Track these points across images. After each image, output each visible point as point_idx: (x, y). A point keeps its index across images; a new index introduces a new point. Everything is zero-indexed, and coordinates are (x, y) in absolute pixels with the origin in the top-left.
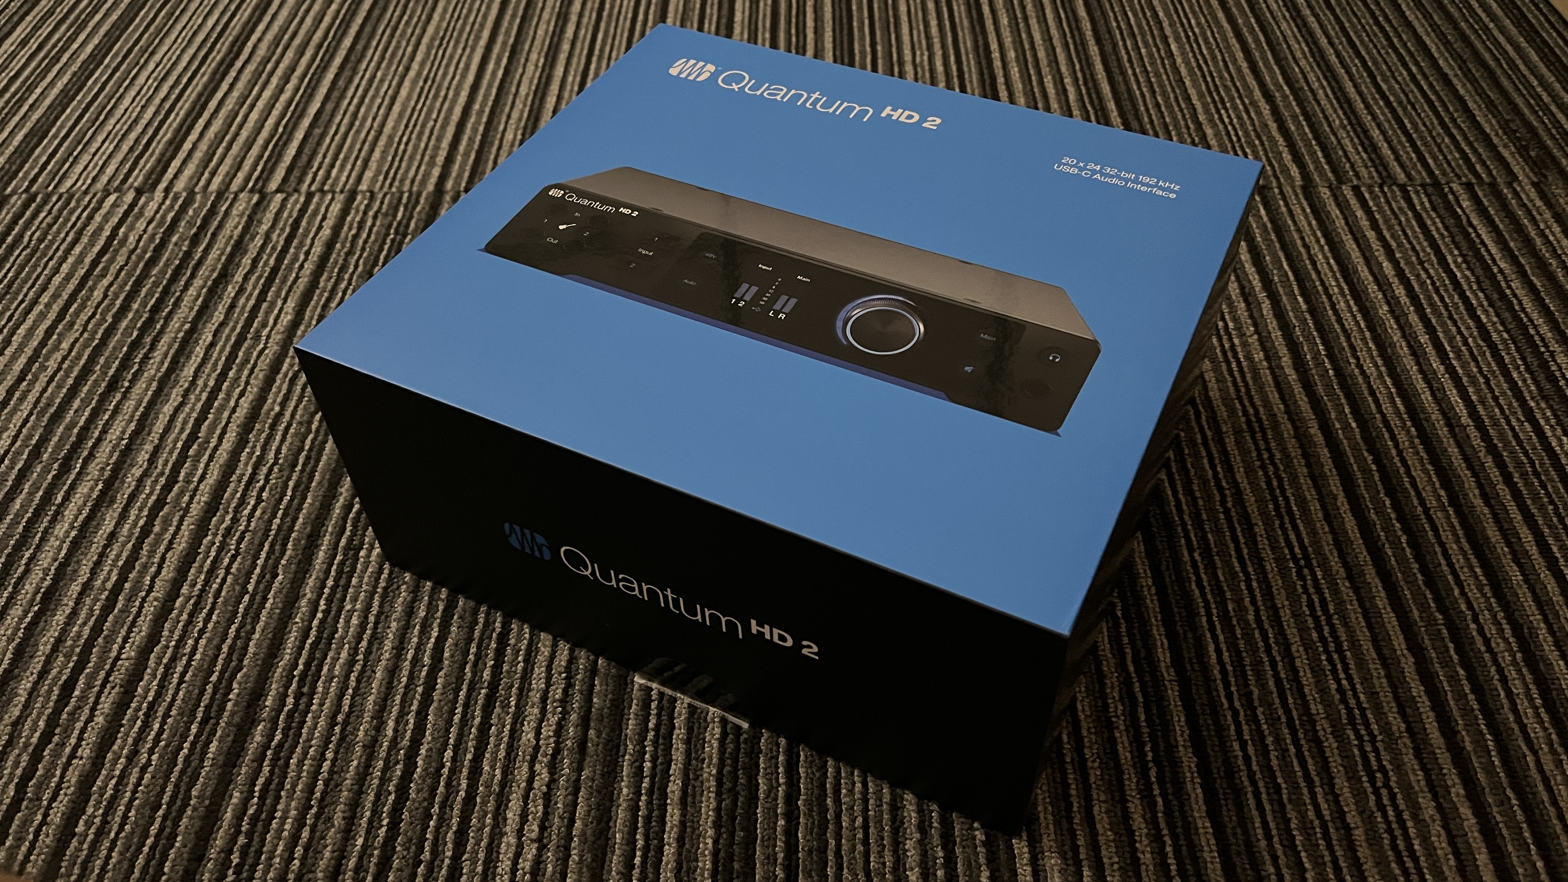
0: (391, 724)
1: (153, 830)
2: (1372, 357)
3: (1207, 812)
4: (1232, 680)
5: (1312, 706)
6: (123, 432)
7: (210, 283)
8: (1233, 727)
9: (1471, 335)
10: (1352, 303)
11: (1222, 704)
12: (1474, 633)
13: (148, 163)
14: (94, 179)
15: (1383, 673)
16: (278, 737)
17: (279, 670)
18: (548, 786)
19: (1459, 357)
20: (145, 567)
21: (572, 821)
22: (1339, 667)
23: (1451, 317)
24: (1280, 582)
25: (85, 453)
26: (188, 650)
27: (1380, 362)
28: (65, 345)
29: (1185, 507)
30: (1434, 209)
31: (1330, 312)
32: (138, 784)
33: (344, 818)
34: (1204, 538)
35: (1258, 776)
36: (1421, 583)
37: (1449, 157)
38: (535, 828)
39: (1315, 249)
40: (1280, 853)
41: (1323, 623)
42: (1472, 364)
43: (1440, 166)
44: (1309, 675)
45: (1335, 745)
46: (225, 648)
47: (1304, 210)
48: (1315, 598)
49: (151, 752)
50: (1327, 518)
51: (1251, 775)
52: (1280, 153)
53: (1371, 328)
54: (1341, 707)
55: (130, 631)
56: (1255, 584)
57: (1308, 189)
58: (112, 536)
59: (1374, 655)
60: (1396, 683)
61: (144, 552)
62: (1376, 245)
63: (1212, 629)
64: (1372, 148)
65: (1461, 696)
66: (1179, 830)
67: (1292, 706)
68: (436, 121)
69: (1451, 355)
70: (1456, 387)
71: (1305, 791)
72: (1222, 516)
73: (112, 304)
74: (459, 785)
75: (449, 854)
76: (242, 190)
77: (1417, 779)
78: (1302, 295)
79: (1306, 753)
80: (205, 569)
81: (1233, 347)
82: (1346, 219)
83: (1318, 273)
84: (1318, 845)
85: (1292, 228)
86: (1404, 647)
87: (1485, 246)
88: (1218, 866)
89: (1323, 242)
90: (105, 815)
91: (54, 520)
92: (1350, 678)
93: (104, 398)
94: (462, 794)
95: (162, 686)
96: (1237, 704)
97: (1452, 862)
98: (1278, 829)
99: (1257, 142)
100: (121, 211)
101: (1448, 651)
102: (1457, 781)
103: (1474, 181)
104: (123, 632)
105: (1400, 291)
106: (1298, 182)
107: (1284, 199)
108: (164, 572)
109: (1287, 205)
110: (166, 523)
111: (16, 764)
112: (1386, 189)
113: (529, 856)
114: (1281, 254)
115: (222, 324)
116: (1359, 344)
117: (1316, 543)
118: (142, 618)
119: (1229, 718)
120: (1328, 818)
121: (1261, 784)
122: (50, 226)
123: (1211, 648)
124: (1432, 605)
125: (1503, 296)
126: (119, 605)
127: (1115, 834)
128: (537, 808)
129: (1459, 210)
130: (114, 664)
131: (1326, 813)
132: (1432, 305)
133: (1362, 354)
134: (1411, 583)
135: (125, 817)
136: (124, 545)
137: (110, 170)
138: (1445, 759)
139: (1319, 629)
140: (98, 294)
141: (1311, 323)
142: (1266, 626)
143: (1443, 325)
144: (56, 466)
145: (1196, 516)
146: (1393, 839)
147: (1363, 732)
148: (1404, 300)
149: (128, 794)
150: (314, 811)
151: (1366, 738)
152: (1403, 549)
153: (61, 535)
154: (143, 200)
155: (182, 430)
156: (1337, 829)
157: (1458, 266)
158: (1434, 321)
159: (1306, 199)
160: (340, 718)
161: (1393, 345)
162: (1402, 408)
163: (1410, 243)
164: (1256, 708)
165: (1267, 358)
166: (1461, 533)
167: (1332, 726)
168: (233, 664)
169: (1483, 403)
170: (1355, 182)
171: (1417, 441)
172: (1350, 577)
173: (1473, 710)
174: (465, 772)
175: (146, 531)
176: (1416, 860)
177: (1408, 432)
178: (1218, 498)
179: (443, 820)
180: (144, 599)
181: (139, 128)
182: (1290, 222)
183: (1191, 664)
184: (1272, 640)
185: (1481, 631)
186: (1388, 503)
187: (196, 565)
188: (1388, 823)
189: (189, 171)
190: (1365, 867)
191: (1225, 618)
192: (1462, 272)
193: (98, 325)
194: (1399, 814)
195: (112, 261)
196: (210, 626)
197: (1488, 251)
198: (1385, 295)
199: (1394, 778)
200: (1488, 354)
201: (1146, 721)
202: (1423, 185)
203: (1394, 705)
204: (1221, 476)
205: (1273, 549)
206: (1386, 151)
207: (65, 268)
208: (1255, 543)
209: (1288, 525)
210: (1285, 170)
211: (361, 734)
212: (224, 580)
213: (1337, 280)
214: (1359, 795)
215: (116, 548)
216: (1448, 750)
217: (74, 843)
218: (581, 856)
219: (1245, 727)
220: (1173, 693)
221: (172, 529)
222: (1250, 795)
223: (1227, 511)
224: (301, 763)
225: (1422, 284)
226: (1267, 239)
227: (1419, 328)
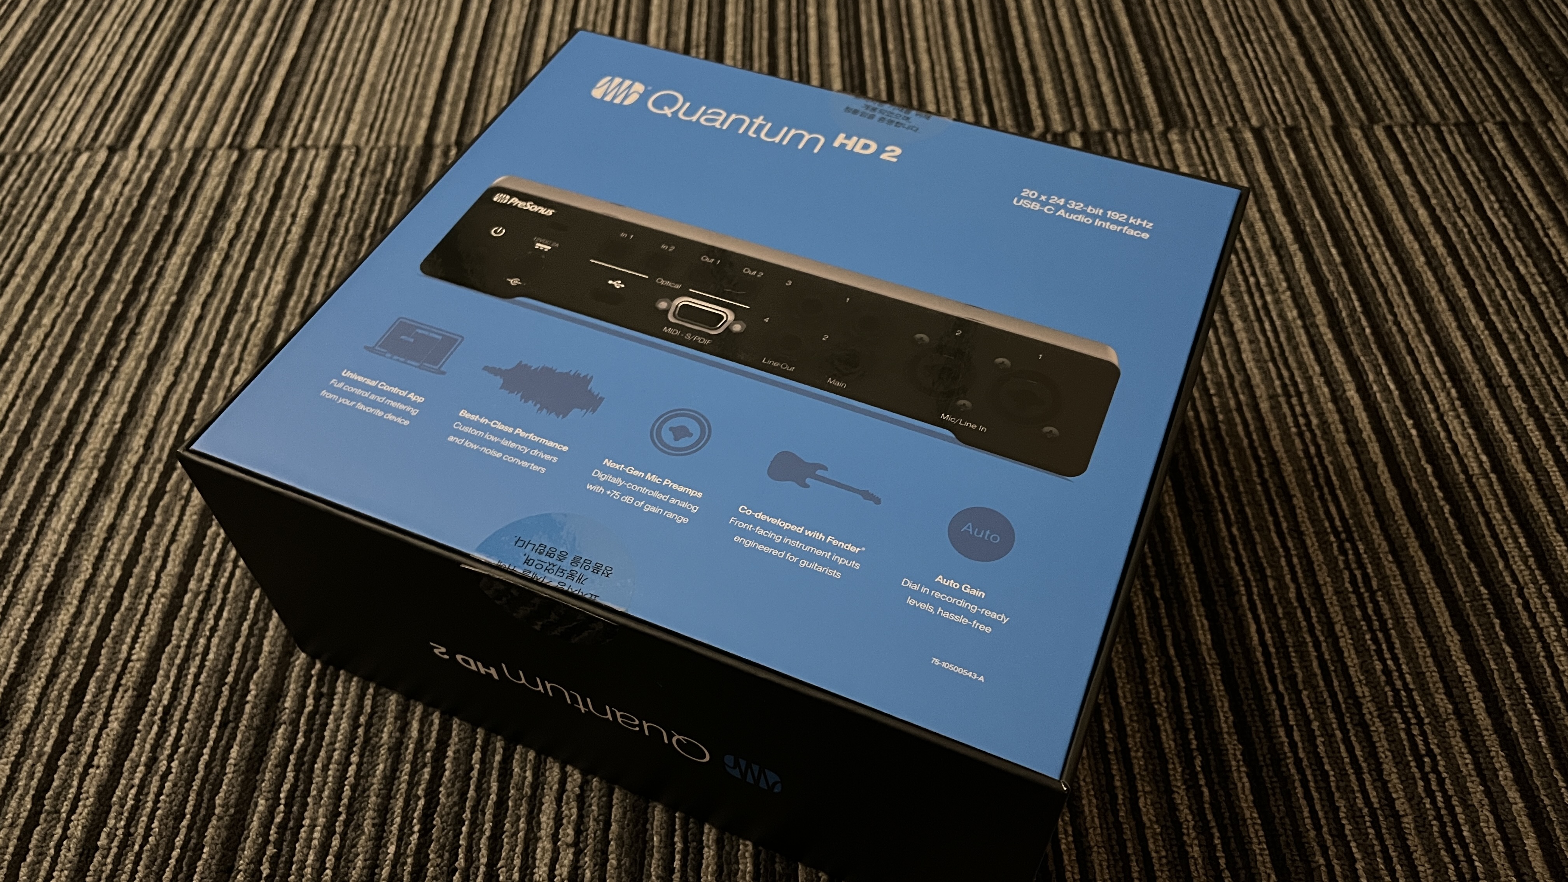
0: (415, 725)
1: (179, 841)
2: (1410, 313)
3: (1254, 802)
4: (1275, 662)
5: (1358, 689)
6: (115, 415)
7: (193, 250)
8: (1277, 712)
9: (1510, 288)
10: (1387, 254)
11: (1266, 689)
12: (1520, 608)
13: (119, 117)
14: (64, 137)
15: (1428, 653)
16: (300, 740)
17: (296, 669)
18: (581, 787)
19: (1498, 312)
20: (149, 561)
21: (608, 825)
22: (1384, 646)
23: (1489, 268)
24: (1321, 558)
25: (77, 439)
26: (200, 649)
27: (1417, 317)
28: (47, 321)
29: (1221, 479)
30: (1469, 150)
31: (1365, 265)
32: (159, 793)
33: (374, 825)
34: (1241, 512)
35: (1305, 763)
36: (1465, 555)
37: (1482, 94)
38: (570, 831)
39: (1348, 196)
40: (1329, 843)
41: (1367, 600)
42: (1512, 319)
43: (1473, 103)
44: (1354, 656)
45: (1382, 729)
46: (239, 647)
47: (1335, 153)
48: (1358, 573)
49: (170, 758)
50: (1368, 488)
51: (1298, 762)
52: (1309, 91)
53: (1408, 281)
54: (1387, 689)
55: (138, 630)
56: (1295, 560)
57: (1340, 131)
58: (112, 528)
59: (1420, 634)
60: (1442, 660)
61: (147, 544)
62: (1411, 191)
63: (1253, 609)
64: (1402, 84)
65: (1507, 674)
66: (1227, 821)
67: (1337, 689)
68: (420, 66)
69: (1491, 310)
70: (1496, 345)
71: (1353, 778)
72: (1259, 488)
73: (92, 274)
74: (489, 787)
75: (484, 860)
76: (220, 145)
77: (1466, 762)
78: (1337, 245)
79: (1353, 738)
80: (212, 562)
81: (1265, 304)
82: (1378, 162)
83: (1351, 221)
84: (1368, 834)
85: (1323, 173)
86: (1449, 623)
87: (1522, 191)
88: (1268, 859)
89: (1355, 187)
90: (127, 827)
91: (49, 513)
92: (1395, 659)
93: (92, 378)
94: (493, 797)
95: (176, 689)
96: (1281, 687)
97: (1501, 848)
98: (1326, 818)
99: (1284, 79)
100: (94, 171)
101: (1493, 627)
102: (1505, 763)
103: (1508, 120)
104: (132, 632)
105: (1436, 241)
106: (1329, 122)
107: (1314, 141)
108: (169, 566)
109: (1317, 147)
110: (167, 512)
111: (31, 776)
112: (1419, 129)
113: (566, 862)
114: (1313, 203)
115: (210, 295)
116: (1396, 299)
117: (1357, 515)
118: (150, 616)
119: (1274, 703)
120: (1376, 806)
121: (1308, 772)
122: (21, 190)
123: (1253, 628)
124: (1477, 579)
125: (1541, 245)
126: (126, 603)
127: (1162, 827)
128: (571, 811)
129: (1494, 152)
130: (124, 667)
131: (1374, 800)
132: (1470, 255)
133: (1400, 310)
134: (1455, 554)
135: (148, 829)
136: (125, 537)
137: (79, 126)
138: (1492, 740)
139: (1363, 607)
140: (77, 264)
141: (1345, 277)
142: (1309, 605)
143: (1482, 277)
144: (47, 453)
145: (1233, 489)
146: (1443, 826)
147: (1410, 715)
148: (1441, 250)
149: (150, 804)
150: (342, 817)
151: (1413, 721)
152: (1446, 520)
153: (59, 528)
154: (116, 159)
155: (177, 412)
156: (1386, 818)
157: (1496, 213)
158: (1472, 273)
159: (1337, 140)
160: (362, 720)
161: (1431, 300)
162: (1441, 368)
163: (1446, 187)
164: (1300, 692)
165: (1301, 316)
166: (1504, 501)
167: (1379, 709)
168: (248, 664)
169: (1523, 361)
170: (1387, 121)
171: (1457, 403)
172: (1393, 551)
173: (1519, 689)
174: (495, 774)
175: (147, 523)
176: (1465, 846)
177: (1449, 394)
178: (1254, 468)
179: (476, 825)
180: (151, 597)
181: (107, 79)
182: (1321, 167)
183: (1233, 645)
184: (1315, 620)
185: (1526, 605)
186: (1429, 470)
187: (202, 558)
188: (1437, 809)
189: (163, 125)
190: (1415, 855)
191: (1266, 596)
192: (1499, 219)
193: (80, 298)
194: (1447, 799)
195: (89, 226)
196: (222, 623)
197: (1525, 197)
198: (1421, 246)
199: (1442, 763)
200: (1527, 308)
201: (1189, 707)
202: (1457, 125)
203: (1440, 685)
204: (1257, 444)
205: (1312, 522)
206: (1418, 87)
207: (40, 236)
208: (1295, 516)
209: (1328, 497)
210: (1315, 109)
211: (385, 736)
212: (232, 574)
213: (1371, 230)
214: (1407, 780)
215: (117, 540)
216: (1496, 732)
217: (98, 857)
218: (619, 861)
219: (1290, 712)
220: (1215, 677)
221: (174, 521)
222: (1297, 784)
223: (1264, 483)
224: (325, 768)
225: (1459, 233)
226: (1298, 186)
227: (1457, 281)
